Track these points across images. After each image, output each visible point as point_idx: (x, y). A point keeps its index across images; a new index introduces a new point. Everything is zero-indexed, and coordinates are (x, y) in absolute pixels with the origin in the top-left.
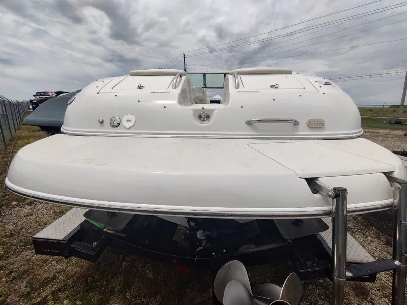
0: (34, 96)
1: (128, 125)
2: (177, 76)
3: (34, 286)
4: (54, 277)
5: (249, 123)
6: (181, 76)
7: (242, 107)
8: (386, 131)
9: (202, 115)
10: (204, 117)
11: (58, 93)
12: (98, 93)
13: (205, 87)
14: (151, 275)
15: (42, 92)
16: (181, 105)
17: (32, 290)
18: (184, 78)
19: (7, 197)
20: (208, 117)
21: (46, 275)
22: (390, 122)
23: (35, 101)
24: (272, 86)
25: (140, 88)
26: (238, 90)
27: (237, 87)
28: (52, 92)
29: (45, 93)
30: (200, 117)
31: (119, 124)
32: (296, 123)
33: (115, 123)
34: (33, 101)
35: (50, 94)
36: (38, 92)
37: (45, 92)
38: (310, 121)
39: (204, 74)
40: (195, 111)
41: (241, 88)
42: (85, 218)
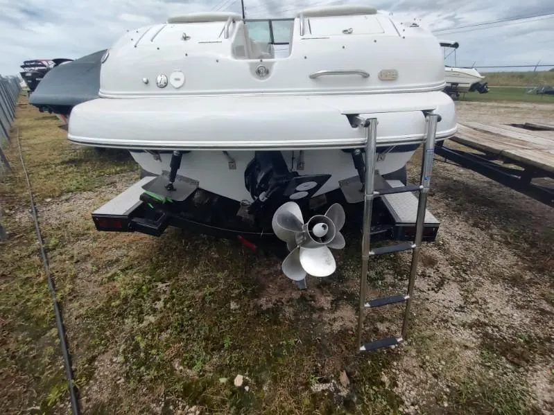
0: (22, 67)
1: (177, 84)
2: (229, 20)
3: (100, 266)
4: (117, 261)
5: (314, 77)
6: (234, 22)
7: (305, 58)
8: (530, 106)
9: (260, 69)
10: (262, 72)
11: (58, 62)
12: (135, 46)
13: (273, 43)
14: (217, 256)
15: (32, 62)
16: (236, 58)
17: (99, 269)
18: (238, 24)
19: (37, 194)
20: (267, 72)
21: (108, 258)
22: (538, 93)
23: (30, 75)
24: (345, 31)
25: (185, 38)
26: (304, 37)
27: (303, 33)
28: (47, 61)
29: (37, 63)
30: (258, 72)
31: (166, 84)
32: (366, 76)
33: (163, 83)
34: (27, 75)
35: (45, 63)
36: (27, 62)
37: (36, 61)
38: (381, 72)
39: (270, 21)
40: (251, 64)
41: (307, 35)
42: (144, 191)
